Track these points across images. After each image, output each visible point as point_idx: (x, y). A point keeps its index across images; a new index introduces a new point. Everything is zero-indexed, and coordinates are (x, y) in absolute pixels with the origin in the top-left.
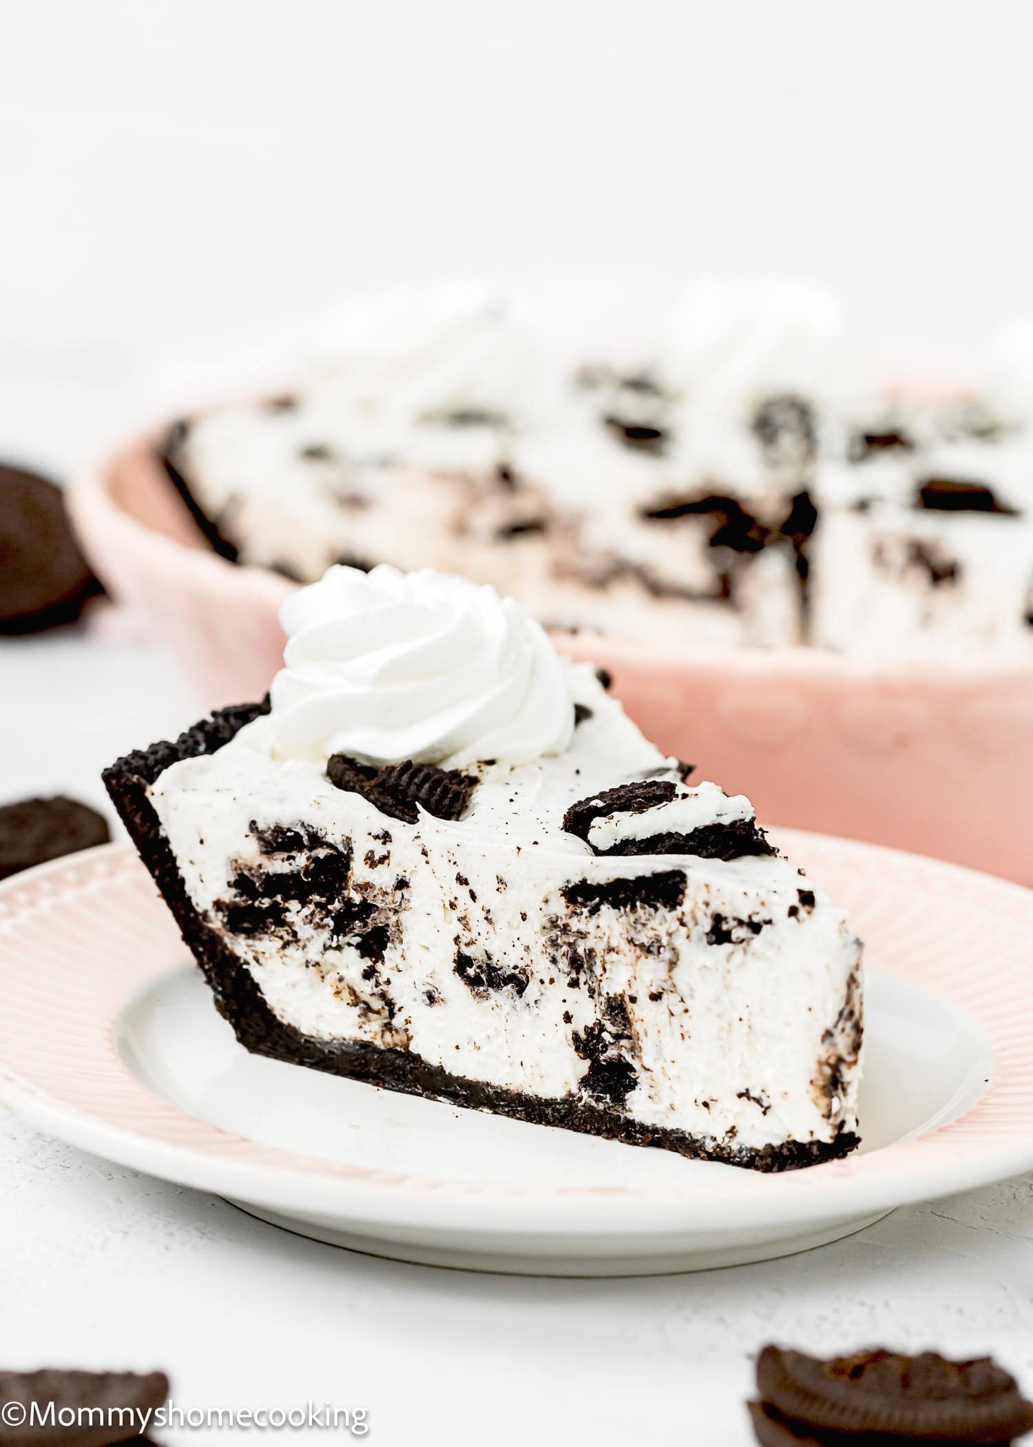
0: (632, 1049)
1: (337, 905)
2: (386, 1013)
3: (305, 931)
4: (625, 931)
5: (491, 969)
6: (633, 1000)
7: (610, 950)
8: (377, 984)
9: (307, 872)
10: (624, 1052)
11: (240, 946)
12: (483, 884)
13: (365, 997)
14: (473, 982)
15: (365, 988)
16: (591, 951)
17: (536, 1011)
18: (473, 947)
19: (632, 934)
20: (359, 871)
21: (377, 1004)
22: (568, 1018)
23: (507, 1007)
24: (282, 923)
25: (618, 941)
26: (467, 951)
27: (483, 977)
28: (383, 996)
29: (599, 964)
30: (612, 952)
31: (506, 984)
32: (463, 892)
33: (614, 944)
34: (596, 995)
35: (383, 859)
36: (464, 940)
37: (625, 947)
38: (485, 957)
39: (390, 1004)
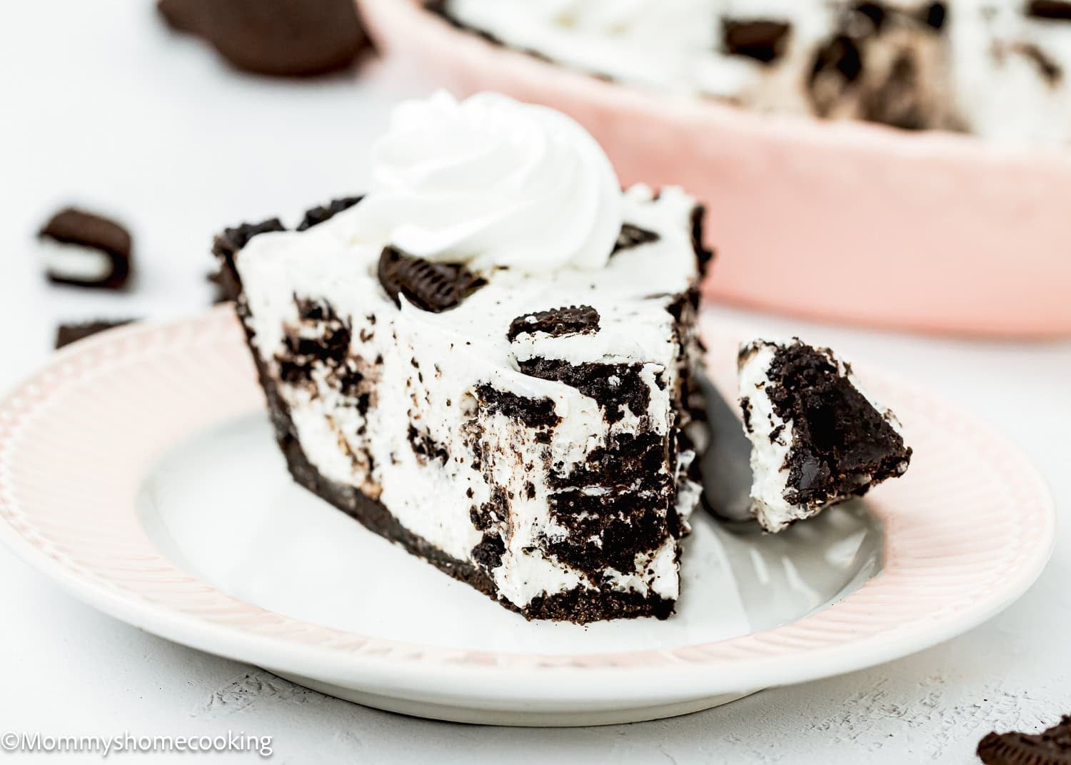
0: (507, 532)
1: (342, 371)
2: (367, 465)
3: (323, 388)
4: (509, 438)
5: (430, 442)
6: (511, 496)
7: (499, 449)
8: (364, 441)
9: (325, 339)
10: (501, 532)
11: (286, 391)
12: (427, 369)
13: (355, 449)
14: (418, 450)
15: (356, 442)
16: (486, 444)
17: (452, 482)
18: (418, 421)
19: (514, 442)
20: (356, 346)
21: (362, 457)
22: (470, 494)
23: (435, 477)
24: (309, 378)
25: (504, 445)
26: (416, 424)
27: (424, 446)
28: (366, 451)
29: (491, 457)
30: (499, 452)
31: (437, 456)
32: (414, 373)
33: (502, 446)
34: (488, 481)
35: (370, 337)
36: (414, 413)
37: (508, 451)
38: (426, 431)
39: (371, 460)
